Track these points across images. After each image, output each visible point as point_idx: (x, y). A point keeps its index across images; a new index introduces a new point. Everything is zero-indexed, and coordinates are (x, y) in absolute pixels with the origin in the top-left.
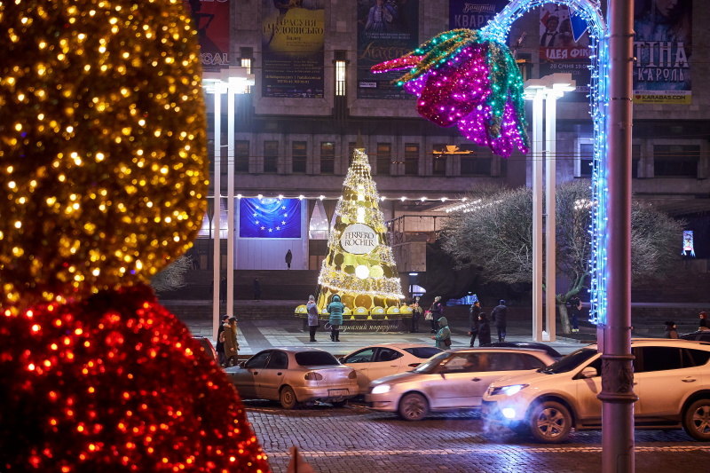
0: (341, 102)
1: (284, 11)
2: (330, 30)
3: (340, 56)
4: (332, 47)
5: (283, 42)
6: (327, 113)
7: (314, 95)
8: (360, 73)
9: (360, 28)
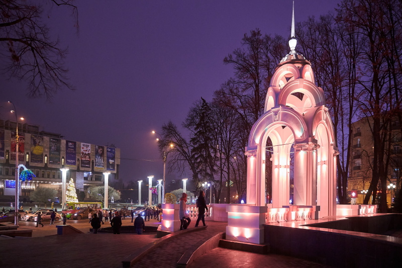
0: (46, 164)
1: (35, 146)
2: (44, 151)
3: (46, 155)
4: (44, 154)
5: (35, 152)
6: (43, 166)
7: (41, 163)
8: (50, 159)
9: (50, 151)
